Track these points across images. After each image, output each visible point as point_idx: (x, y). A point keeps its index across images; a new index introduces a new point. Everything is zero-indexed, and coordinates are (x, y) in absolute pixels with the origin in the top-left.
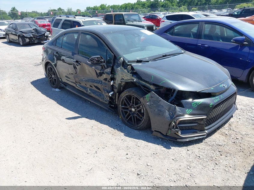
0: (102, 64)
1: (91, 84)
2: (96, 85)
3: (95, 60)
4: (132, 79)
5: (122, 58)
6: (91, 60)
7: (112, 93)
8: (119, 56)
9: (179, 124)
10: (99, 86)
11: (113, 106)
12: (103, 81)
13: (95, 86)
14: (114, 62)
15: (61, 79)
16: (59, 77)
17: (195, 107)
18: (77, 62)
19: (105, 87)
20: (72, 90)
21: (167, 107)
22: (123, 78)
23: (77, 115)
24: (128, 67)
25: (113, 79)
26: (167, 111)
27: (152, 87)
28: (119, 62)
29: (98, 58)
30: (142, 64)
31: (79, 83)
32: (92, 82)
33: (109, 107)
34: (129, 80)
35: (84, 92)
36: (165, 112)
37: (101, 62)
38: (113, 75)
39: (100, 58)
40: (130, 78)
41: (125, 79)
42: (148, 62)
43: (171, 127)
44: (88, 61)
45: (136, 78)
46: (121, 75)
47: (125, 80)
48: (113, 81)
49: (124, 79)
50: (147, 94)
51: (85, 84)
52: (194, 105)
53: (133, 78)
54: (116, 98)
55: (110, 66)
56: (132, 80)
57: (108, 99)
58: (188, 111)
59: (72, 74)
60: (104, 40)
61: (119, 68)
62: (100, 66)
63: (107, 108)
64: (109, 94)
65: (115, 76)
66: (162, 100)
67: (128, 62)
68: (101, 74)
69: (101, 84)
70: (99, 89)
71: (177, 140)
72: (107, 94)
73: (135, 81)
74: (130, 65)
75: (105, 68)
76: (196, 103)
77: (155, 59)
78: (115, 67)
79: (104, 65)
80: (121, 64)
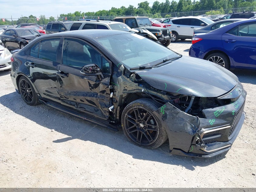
0: (98, 74)
1: (82, 98)
2: (89, 98)
3: (90, 69)
4: (138, 89)
5: (122, 66)
6: (85, 70)
7: (112, 107)
8: (118, 63)
9: (204, 137)
10: (94, 99)
11: (114, 122)
12: (99, 94)
13: (87, 100)
14: (113, 71)
15: (39, 94)
16: (36, 92)
17: (217, 116)
18: (62, 73)
19: (102, 101)
20: (56, 107)
21: (189, 120)
22: (126, 88)
23: (66, 136)
24: (132, 75)
25: (112, 90)
26: (188, 124)
27: (165, 97)
28: (119, 71)
29: (93, 66)
30: (147, 71)
31: (66, 98)
32: (84, 95)
33: (109, 123)
34: (134, 90)
35: (73, 108)
36: (187, 125)
37: (97, 71)
38: (113, 86)
39: (95, 66)
40: (136, 88)
41: (128, 89)
42: (151, 68)
43: (194, 143)
44: (80, 72)
45: (143, 87)
46: (123, 86)
47: (129, 91)
48: (113, 92)
49: (126, 90)
50: (162, 105)
51: (74, 99)
52: (217, 114)
53: (140, 88)
54: (117, 113)
55: (108, 76)
56: (138, 91)
57: (108, 114)
58: (211, 122)
59: (56, 87)
60: (96, 46)
61: (120, 78)
62: (95, 76)
63: (106, 125)
64: (109, 109)
65: (115, 87)
66: (181, 111)
67: (130, 70)
68: (96, 86)
69: (97, 97)
70: (94, 104)
71: (202, 156)
72: (106, 109)
73: (142, 91)
74: (134, 73)
75: (102, 78)
76: (218, 112)
77: (157, 65)
78: (114, 76)
79: (100, 75)
80: (123, 72)
